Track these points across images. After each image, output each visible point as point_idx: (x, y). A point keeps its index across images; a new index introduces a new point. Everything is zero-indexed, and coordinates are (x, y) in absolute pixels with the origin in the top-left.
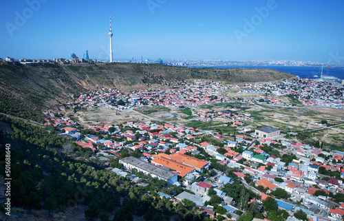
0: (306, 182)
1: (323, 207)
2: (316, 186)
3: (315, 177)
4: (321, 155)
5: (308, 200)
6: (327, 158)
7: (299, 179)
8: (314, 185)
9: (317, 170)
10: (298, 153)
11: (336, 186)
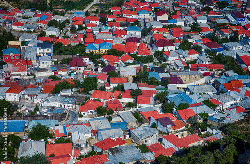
0: (39, 75)
1: (69, 107)
2: (54, 78)
3: (50, 63)
4: (53, 24)
5: (46, 104)
6: (61, 26)
7: (25, 73)
8: (51, 77)
9: (50, 51)
10: (15, 28)
11: (83, 68)
